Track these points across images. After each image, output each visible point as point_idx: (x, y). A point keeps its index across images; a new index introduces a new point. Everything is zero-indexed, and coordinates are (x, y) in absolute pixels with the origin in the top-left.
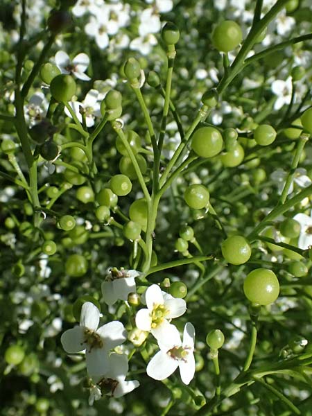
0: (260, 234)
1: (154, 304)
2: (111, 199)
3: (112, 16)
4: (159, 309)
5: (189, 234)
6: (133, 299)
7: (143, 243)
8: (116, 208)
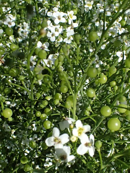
0: (114, 105)
1: (79, 127)
2: (59, 97)
3: (56, 30)
4: (81, 129)
5: (89, 108)
6: (71, 126)
7: (72, 110)
8: (61, 100)
